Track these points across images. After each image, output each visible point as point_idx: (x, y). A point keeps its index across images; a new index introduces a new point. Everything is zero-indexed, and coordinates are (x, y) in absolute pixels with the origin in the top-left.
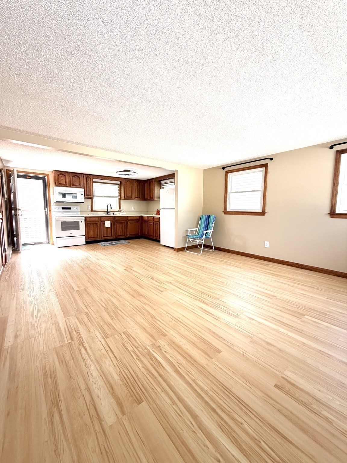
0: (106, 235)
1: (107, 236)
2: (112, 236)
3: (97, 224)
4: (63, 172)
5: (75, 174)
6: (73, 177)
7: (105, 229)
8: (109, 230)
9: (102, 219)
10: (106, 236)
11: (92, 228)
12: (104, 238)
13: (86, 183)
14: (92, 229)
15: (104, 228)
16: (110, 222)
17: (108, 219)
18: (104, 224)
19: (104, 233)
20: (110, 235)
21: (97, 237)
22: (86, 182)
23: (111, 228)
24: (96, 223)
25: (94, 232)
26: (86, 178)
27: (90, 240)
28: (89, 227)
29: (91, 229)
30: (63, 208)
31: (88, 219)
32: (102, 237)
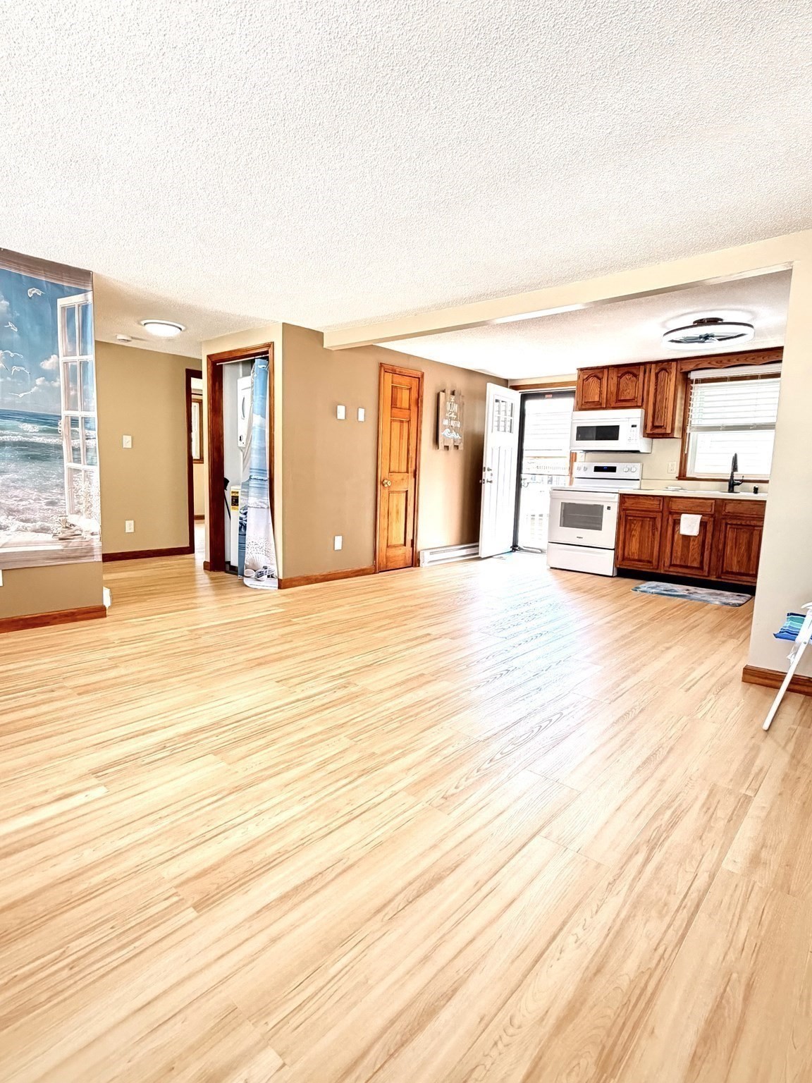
0: (681, 559)
1: (683, 564)
2: (701, 568)
3: (654, 518)
4: (597, 368)
5: (626, 369)
6: (620, 377)
7: (680, 542)
8: (694, 547)
9: (674, 507)
10: (681, 566)
11: (638, 529)
12: (673, 571)
13: (656, 389)
14: (636, 533)
15: (676, 536)
16: (699, 517)
17: (694, 505)
18: (677, 523)
19: (674, 554)
20: (696, 564)
21: (649, 562)
22: (656, 385)
23: (701, 538)
24: (652, 515)
25: (641, 543)
26: (657, 375)
27: (627, 566)
28: (628, 526)
29: (633, 532)
30: (597, 469)
31: (629, 503)
32: (667, 564)
